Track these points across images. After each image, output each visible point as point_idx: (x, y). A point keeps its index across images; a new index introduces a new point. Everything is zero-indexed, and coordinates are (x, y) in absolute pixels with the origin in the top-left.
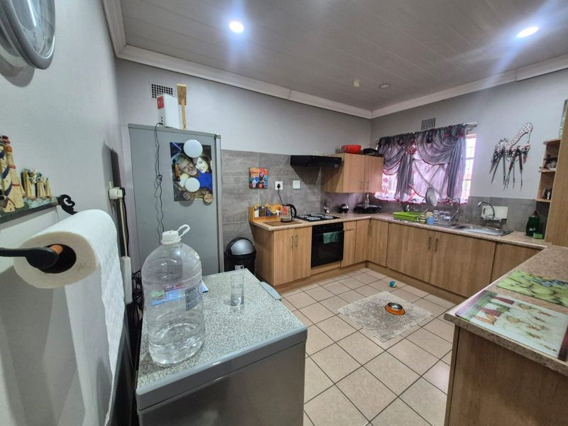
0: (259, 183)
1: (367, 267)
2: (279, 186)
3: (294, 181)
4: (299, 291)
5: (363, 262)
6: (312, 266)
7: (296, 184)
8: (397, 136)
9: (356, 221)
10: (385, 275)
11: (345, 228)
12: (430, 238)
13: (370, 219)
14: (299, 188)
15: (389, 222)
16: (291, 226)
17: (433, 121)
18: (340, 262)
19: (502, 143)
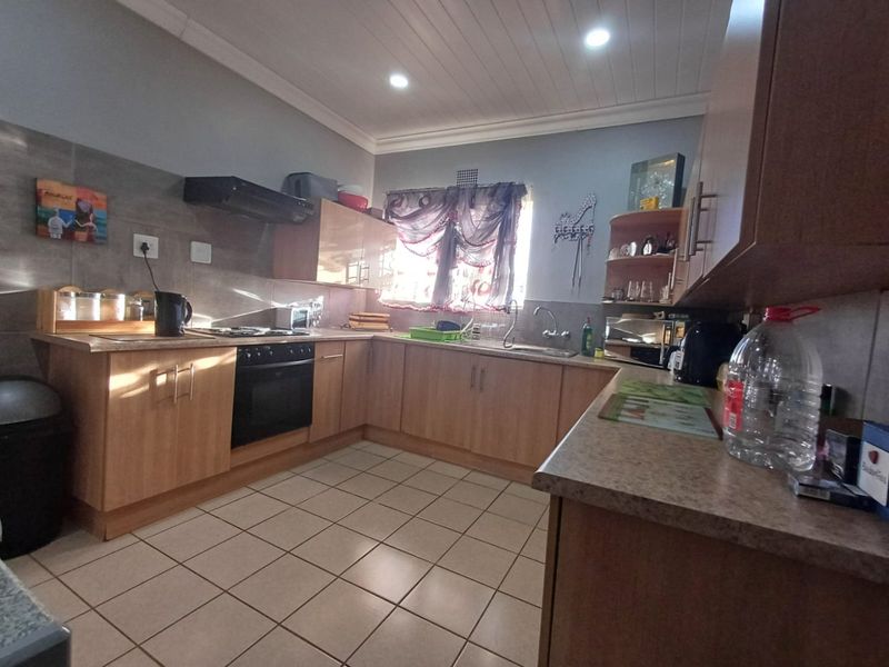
0: (74, 227)
1: (364, 438)
2: (144, 248)
3: (194, 244)
4: (194, 512)
5: (357, 428)
6: (234, 446)
7: (201, 252)
8: (419, 191)
9: (345, 341)
10: (399, 448)
11: (317, 355)
12: (474, 369)
13: (373, 340)
14: (209, 262)
15: (407, 345)
16: (173, 342)
17: (474, 172)
18: (305, 429)
19: (564, 220)
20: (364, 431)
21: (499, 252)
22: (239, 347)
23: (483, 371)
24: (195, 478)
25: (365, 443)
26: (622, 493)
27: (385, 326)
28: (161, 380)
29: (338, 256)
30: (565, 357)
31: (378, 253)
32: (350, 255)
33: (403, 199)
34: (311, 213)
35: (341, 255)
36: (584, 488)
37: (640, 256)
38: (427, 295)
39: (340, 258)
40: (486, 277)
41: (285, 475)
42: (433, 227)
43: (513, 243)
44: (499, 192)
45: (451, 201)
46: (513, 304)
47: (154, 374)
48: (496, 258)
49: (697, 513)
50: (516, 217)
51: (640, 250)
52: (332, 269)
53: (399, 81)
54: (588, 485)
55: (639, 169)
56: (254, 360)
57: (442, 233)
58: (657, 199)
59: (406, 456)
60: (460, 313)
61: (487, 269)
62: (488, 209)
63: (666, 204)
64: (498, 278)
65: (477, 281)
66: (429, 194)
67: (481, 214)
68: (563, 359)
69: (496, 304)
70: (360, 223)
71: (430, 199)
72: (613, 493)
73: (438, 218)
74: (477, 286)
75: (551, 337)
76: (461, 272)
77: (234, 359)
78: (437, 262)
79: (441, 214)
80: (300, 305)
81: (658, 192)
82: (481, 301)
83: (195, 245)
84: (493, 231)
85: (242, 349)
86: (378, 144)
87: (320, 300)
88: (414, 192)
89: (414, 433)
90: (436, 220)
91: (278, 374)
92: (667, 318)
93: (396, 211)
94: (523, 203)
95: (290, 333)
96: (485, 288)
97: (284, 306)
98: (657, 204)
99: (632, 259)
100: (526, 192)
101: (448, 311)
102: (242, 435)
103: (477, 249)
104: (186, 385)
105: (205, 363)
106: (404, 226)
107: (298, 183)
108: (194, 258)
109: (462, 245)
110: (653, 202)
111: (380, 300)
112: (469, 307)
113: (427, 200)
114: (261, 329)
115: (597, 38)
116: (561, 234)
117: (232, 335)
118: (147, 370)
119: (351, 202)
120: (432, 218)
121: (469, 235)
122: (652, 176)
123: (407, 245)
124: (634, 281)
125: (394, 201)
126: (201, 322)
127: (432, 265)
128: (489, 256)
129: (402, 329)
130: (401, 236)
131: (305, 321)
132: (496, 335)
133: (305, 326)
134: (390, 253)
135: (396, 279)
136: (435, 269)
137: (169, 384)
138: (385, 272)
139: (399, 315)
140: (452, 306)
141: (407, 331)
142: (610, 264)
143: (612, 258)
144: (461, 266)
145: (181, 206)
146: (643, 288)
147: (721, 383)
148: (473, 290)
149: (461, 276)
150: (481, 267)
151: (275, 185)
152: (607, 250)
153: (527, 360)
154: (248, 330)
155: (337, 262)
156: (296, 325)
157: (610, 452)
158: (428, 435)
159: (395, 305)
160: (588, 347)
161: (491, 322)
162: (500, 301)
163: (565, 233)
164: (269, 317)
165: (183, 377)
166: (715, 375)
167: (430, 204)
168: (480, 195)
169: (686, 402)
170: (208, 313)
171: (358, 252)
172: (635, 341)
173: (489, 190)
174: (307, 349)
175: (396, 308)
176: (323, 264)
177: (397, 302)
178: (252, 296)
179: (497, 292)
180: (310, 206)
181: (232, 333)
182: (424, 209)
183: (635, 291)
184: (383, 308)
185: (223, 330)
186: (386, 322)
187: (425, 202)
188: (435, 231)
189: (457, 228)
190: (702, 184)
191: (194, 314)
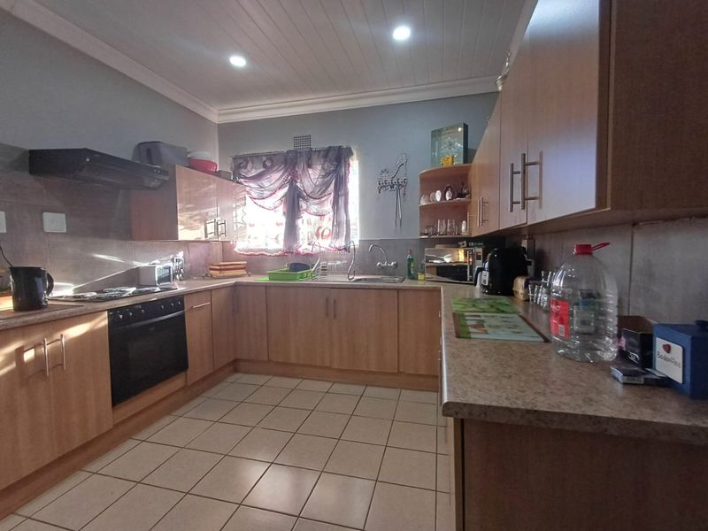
1: (236, 371)
3: (45, 214)
4: (81, 476)
5: (229, 364)
6: (114, 404)
7: (55, 222)
8: (262, 155)
9: (210, 290)
10: (269, 375)
11: (187, 307)
12: (327, 300)
13: (236, 285)
14: (65, 231)
15: (266, 286)
16: (38, 317)
17: (308, 138)
18: (183, 373)
19: (384, 175)
20: (235, 366)
21: (335, 203)
22: (109, 310)
23: (335, 302)
24: (77, 443)
25: (238, 375)
26: (518, 409)
27: (243, 272)
28: (29, 355)
29: (196, 215)
30: (395, 283)
31: (231, 209)
32: (207, 213)
33: (247, 163)
34: (166, 178)
35: (199, 214)
36: (486, 409)
37: (443, 201)
38: (277, 242)
39: (198, 217)
40: (327, 224)
41: (167, 419)
42: (277, 184)
43: (346, 195)
44: (330, 154)
45: (291, 162)
46: (352, 244)
47: (20, 351)
48: (333, 207)
49: (576, 416)
50: (346, 174)
51: (443, 197)
52: (191, 228)
53: (238, 61)
54: (489, 407)
55: (436, 134)
56: (127, 320)
57: (285, 190)
58: (453, 157)
59: (276, 381)
60: (307, 255)
61: (327, 218)
62: (323, 168)
63: (459, 162)
64: (337, 223)
65: (320, 228)
66: (270, 157)
67: (318, 172)
68: (394, 285)
69: (337, 246)
70: (213, 185)
71: (272, 161)
72: (510, 410)
73: (282, 176)
74: (321, 231)
75: (383, 267)
76: (305, 222)
77: (106, 322)
78: (284, 213)
79: (283, 174)
80: (162, 262)
81: (452, 153)
82: (325, 244)
83: (47, 216)
84: (329, 185)
85: (113, 313)
86: (220, 115)
87: (180, 255)
88: (257, 156)
89: (280, 360)
90: (279, 179)
91: (152, 329)
92: (468, 246)
93: (243, 172)
94: (351, 162)
95: (158, 289)
96: (326, 233)
97: (146, 265)
98: (453, 162)
99: (439, 203)
100: (352, 154)
101: (298, 254)
102: (122, 392)
103: (317, 201)
104: (57, 355)
105: (76, 331)
106: (252, 185)
107: (149, 151)
108: (48, 228)
109: (304, 199)
110: (450, 160)
111: (236, 249)
112: (316, 249)
113: (270, 162)
114: (128, 290)
115: (402, 33)
116: (382, 186)
117: (98, 300)
118: (12, 348)
119: (202, 166)
120: (275, 178)
121: (309, 190)
122: (447, 139)
123: (255, 201)
124: (441, 219)
125: (240, 163)
126: (64, 290)
127: (280, 217)
128: (328, 207)
129: (259, 272)
130: (248, 193)
131: (169, 276)
132: (339, 270)
133: (169, 280)
134: (241, 209)
135: (249, 230)
136: (283, 220)
137: (37, 358)
138: (239, 225)
139: (254, 262)
140: (300, 250)
141: (264, 274)
142: (423, 208)
143: (423, 203)
144: (305, 216)
145: (27, 180)
146: (449, 225)
147: (517, 292)
148: (317, 235)
149: (306, 224)
150: (321, 216)
151: (126, 154)
152: (418, 197)
153: (369, 288)
154: (114, 292)
155: (195, 221)
156: (161, 280)
157: (484, 370)
158: (293, 360)
159: (249, 253)
160: (412, 272)
161: (335, 260)
162: (341, 243)
163: (386, 185)
164: (133, 277)
165: (52, 348)
166: (512, 286)
167: (272, 166)
168: (315, 157)
169: (503, 312)
170: (68, 280)
171: (212, 211)
172: (438, 262)
173: (322, 153)
174: (177, 302)
175: (251, 255)
176: (183, 223)
177: (251, 250)
178: (112, 258)
179: (337, 236)
180: (164, 172)
181: (98, 298)
182: (268, 170)
183: (442, 228)
184: (238, 257)
185: (88, 295)
186: (244, 268)
187: (268, 164)
188: (280, 188)
189: (299, 185)
190: (524, 155)
191: (55, 283)
